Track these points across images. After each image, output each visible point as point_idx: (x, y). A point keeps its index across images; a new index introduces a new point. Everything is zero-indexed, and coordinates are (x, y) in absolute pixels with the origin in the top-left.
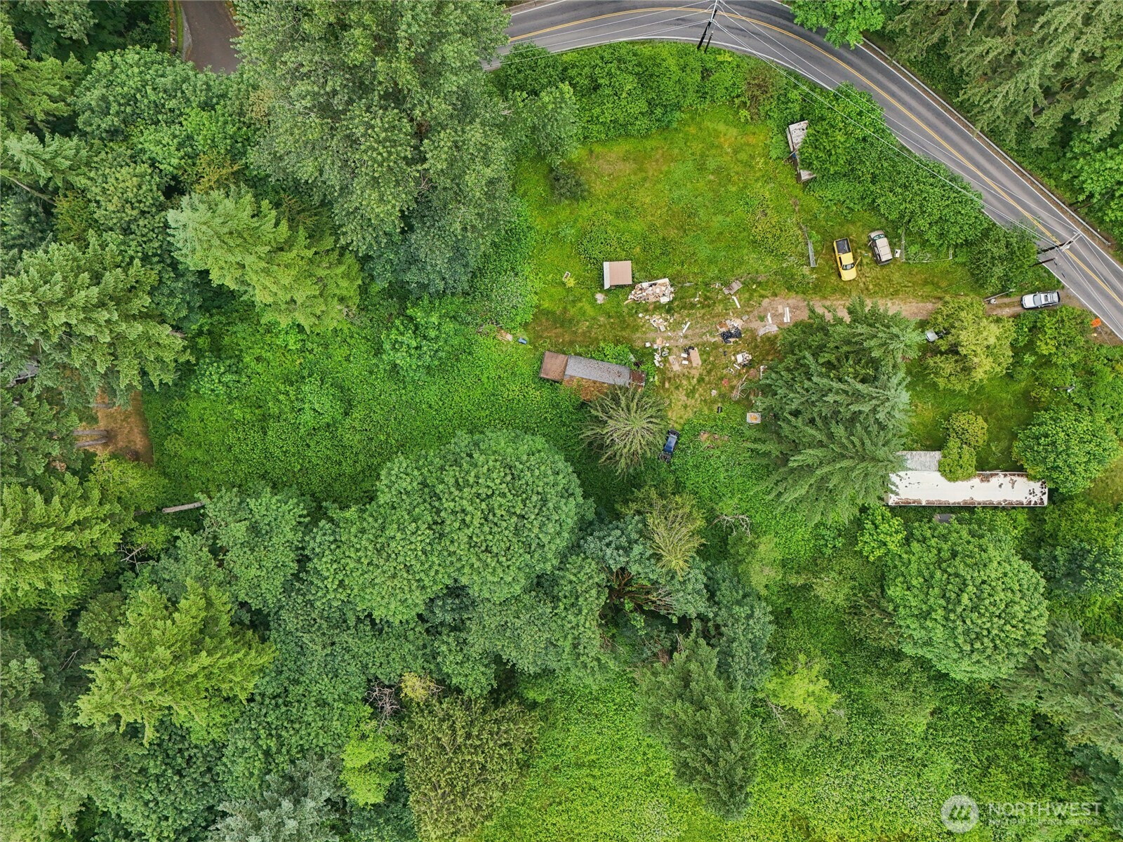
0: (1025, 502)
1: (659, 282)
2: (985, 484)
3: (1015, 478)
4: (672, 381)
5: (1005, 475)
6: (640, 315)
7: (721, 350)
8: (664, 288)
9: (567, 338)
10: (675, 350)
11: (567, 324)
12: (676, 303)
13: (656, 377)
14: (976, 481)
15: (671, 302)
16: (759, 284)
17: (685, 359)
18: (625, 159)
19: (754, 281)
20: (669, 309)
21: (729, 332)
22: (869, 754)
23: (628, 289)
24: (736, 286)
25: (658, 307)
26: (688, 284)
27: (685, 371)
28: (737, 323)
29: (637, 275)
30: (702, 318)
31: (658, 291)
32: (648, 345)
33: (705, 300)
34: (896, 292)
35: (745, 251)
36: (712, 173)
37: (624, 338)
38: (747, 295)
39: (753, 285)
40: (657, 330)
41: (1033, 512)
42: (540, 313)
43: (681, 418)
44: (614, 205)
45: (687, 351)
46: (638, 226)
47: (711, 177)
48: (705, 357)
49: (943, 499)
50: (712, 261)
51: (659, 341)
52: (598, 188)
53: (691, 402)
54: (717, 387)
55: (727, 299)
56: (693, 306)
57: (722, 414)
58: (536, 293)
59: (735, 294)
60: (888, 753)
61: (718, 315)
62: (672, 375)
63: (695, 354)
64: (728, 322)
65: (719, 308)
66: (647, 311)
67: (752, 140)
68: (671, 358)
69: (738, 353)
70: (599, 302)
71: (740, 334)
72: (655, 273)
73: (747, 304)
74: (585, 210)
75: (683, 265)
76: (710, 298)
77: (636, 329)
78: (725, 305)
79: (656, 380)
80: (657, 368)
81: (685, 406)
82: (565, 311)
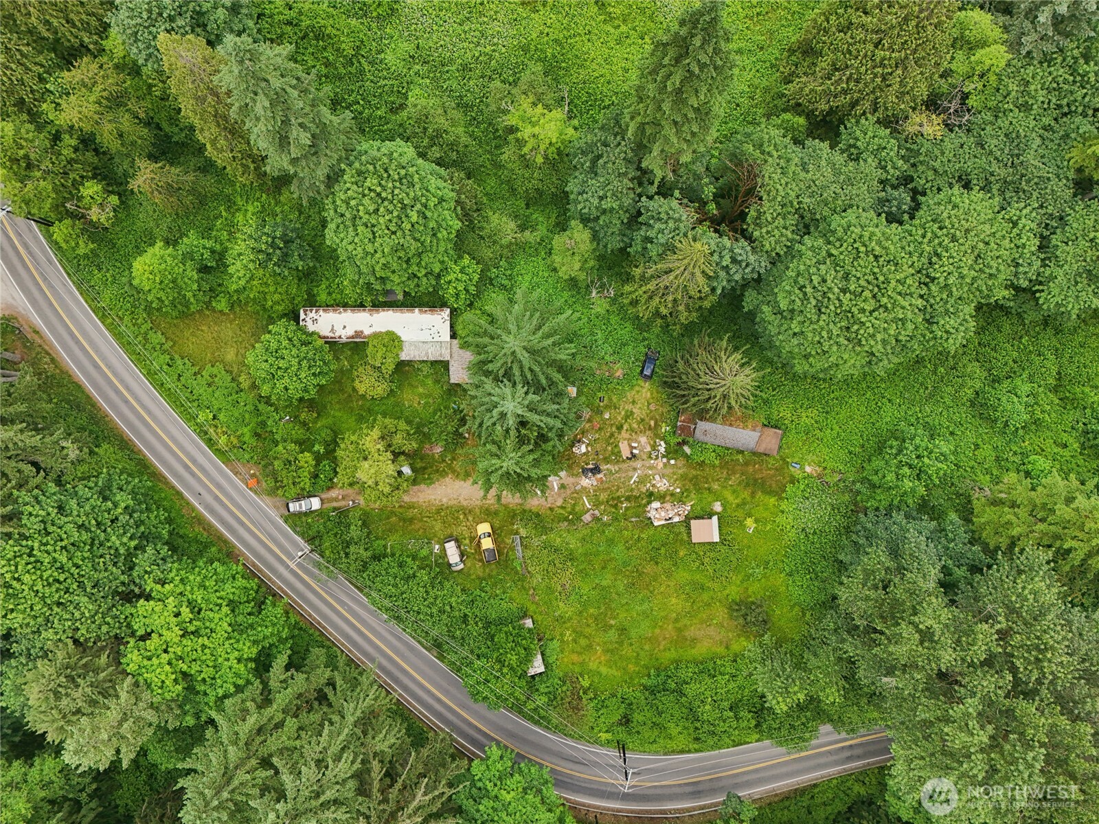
0: (321, 312)
1: (663, 522)
2: (359, 329)
3: (331, 335)
4: (647, 427)
5: (340, 337)
6: (678, 490)
7: (601, 457)
8: (657, 516)
9: (750, 469)
10: (645, 457)
11: (751, 482)
12: (644, 501)
13: (663, 430)
14: (367, 332)
15: (649, 503)
16: (566, 519)
17: (635, 448)
18: (694, 640)
19: (571, 522)
20: (651, 496)
21: (594, 474)
22: (465, 68)
23: (691, 515)
24: (587, 518)
25: (662, 498)
26: (633, 520)
27: (634, 436)
28: (585, 482)
29: (683, 529)
30: (619, 488)
31: (663, 514)
32: (672, 462)
33: (616, 505)
34: (438, 512)
35: (580, 551)
36: (611, 626)
37: (695, 468)
38: (577, 509)
39: (572, 518)
40: (663, 476)
41: (312, 303)
42: (779, 493)
43: (638, 392)
44: (706, 596)
45: (634, 456)
46: (682, 576)
47: (612, 622)
48: (616, 450)
49: (398, 314)
50: (611, 542)
51: (661, 465)
52: (721, 613)
53: (629, 407)
54: (605, 421)
55: (597, 504)
56: (628, 499)
57: (600, 395)
58: (783, 512)
59: (588, 510)
60: (447, 68)
61: (604, 490)
62: (648, 433)
63: (626, 453)
64: (595, 483)
65: (603, 496)
66: (672, 495)
67: (575, 657)
68: (649, 449)
69: (584, 454)
70: (719, 503)
71: (583, 472)
72: (666, 531)
73: (577, 501)
74: (734, 591)
75: (639, 538)
76: (611, 506)
77: (684, 477)
78: (597, 500)
79: (665, 428)
80: (663, 439)
81: (634, 402)
82: (753, 495)
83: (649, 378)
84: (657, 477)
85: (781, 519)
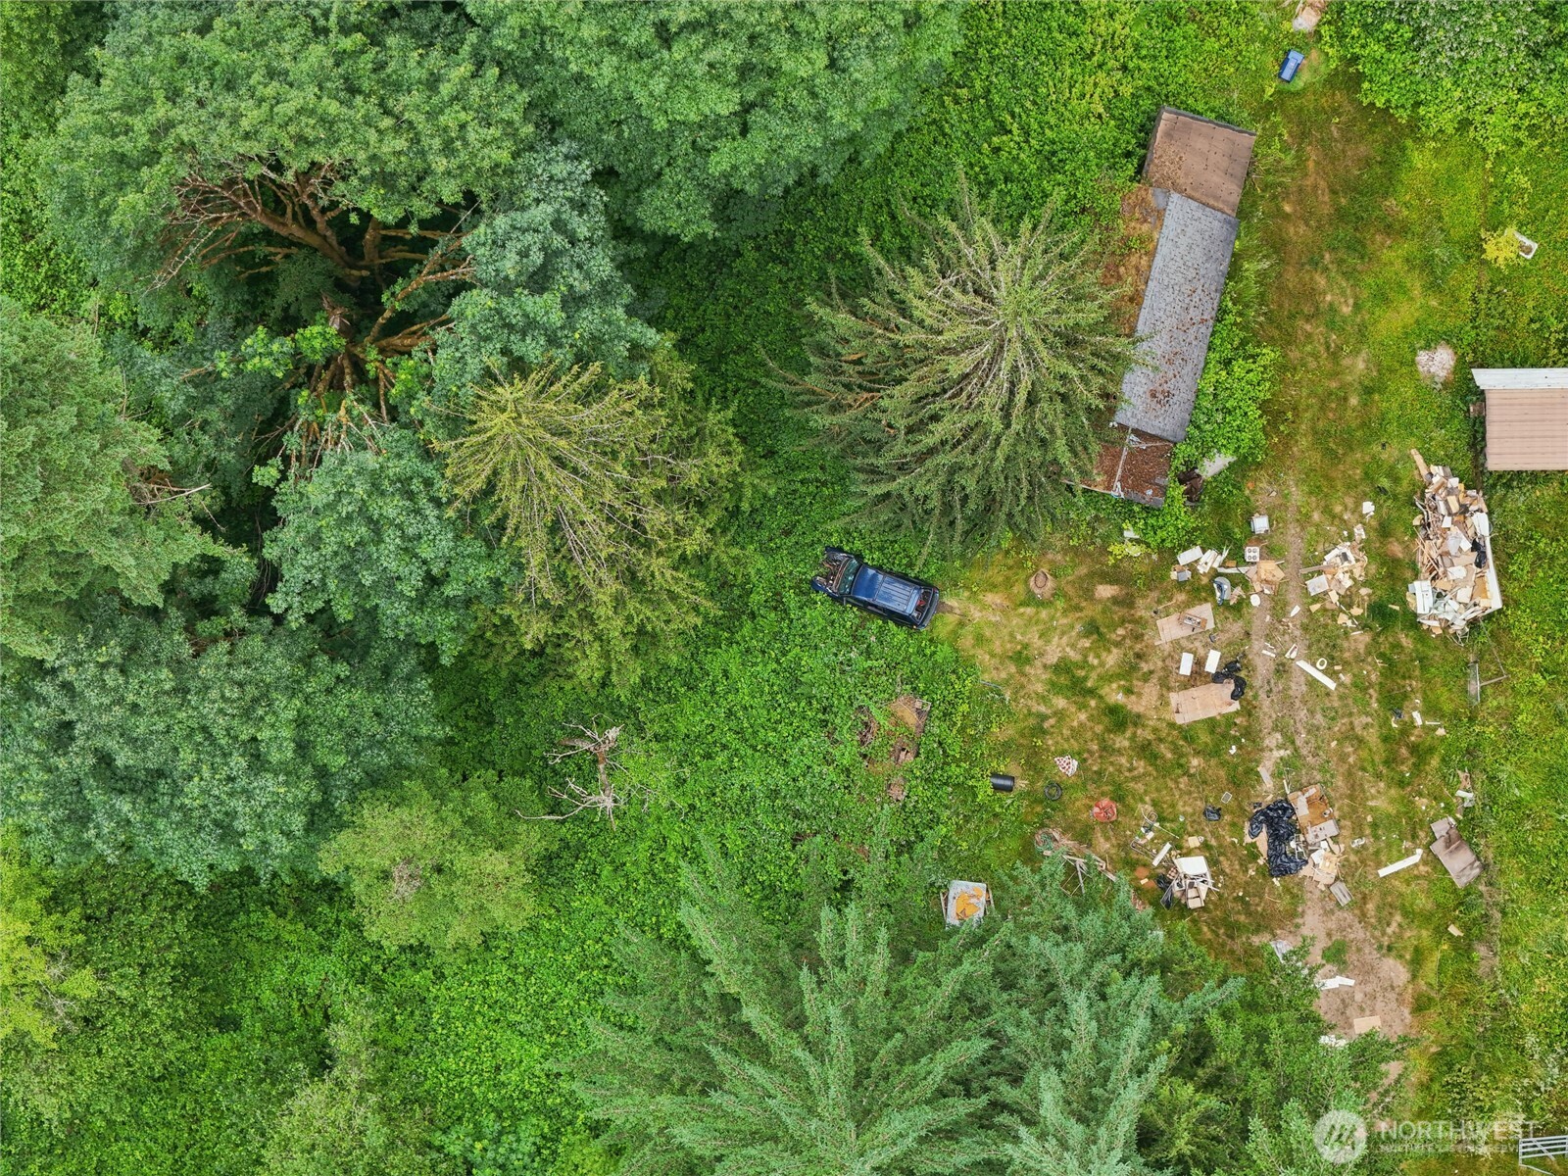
1: (1491, 574)
4: (1120, 612)
6: (1368, 507)
7: (1227, 798)
8: (1464, 595)
9: (1298, 232)
10: (1236, 628)
11: (1345, 232)
12: (1406, 641)
13: (1135, 551)
15: (1412, 621)
16: (1463, 949)
17: (1199, 663)
19: (1477, 930)
20: (1387, 614)
21: (1294, 830)
23: (1465, 465)
24: (1460, 865)
25: (1394, 573)
26: (1475, 687)
27: (1154, 663)
28: (1322, 865)
29: (1518, 500)
30: (1351, 737)
31: (1457, 572)
32: (1260, 524)
33: (1414, 749)
37: (1288, 440)
38: (1423, 902)
39: (1459, 924)
40: (1313, 564)
42: (1392, 133)
43: (980, 639)
45: (1231, 671)
48: (1204, 738)
51: (1270, 569)
53: (1038, 679)
54: (1089, 777)
55: (1414, 828)
56: (1394, 702)
57: (985, 789)
58: (1464, 124)
59: (1432, 860)
61: (1355, 792)
62: (1142, 612)
63: (1214, 702)
64: (1329, 828)
65: (1381, 799)
66: (1384, 530)
68: (1205, 611)
69: (1212, 862)
70: (1422, 357)
71: (1283, 872)
72: (1521, 564)
73: (1391, 901)
75: (1544, 671)
76: (1417, 768)
77: (1320, 484)
78: (1392, 822)
79: (1129, 546)
80: (1169, 556)
81: (1021, 658)
82: (1395, 230)
83: (928, 591)
84: (1317, 585)
85: (1495, 132)
